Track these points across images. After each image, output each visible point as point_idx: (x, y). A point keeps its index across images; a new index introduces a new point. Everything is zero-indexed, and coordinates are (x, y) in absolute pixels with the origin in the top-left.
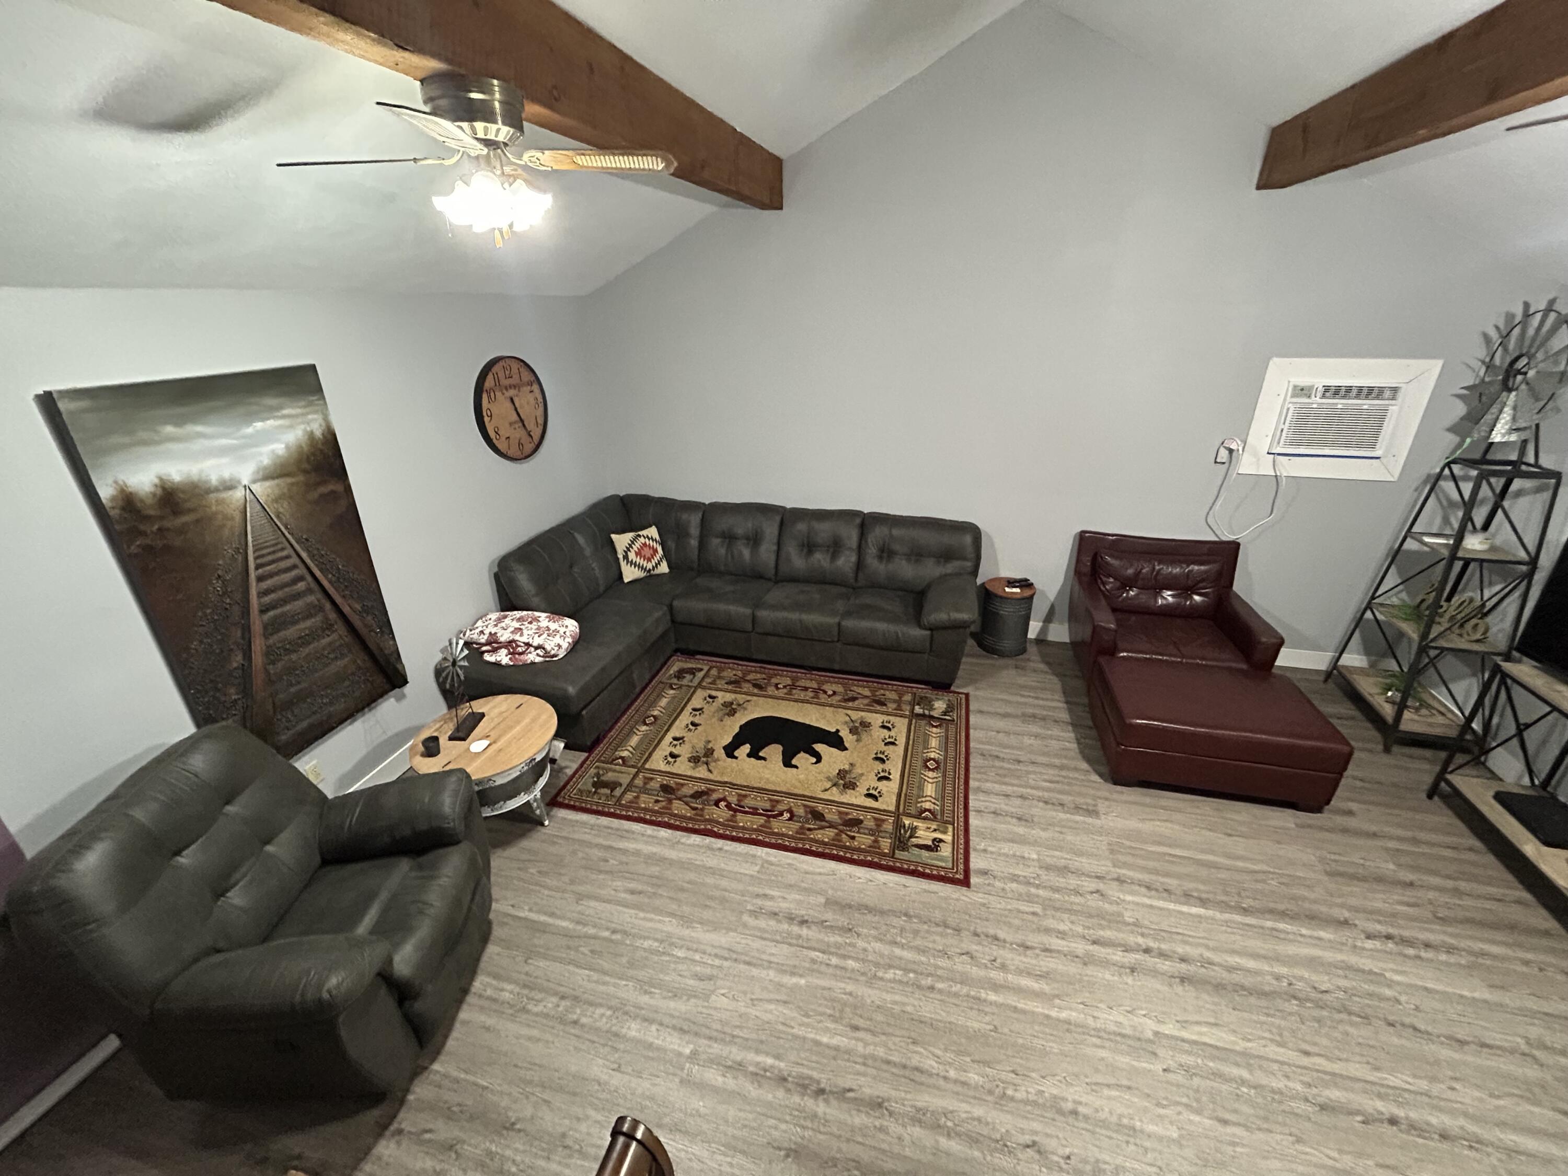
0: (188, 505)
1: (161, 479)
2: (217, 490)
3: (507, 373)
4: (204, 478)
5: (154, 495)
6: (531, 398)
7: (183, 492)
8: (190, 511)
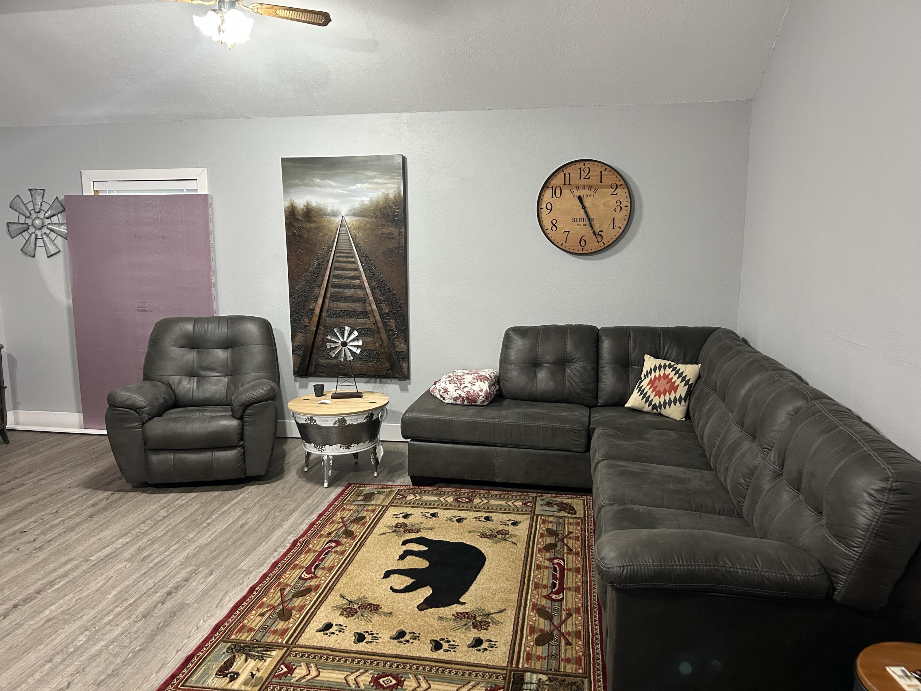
0: (315, 219)
1: (308, 203)
2: (329, 215)
3: (584, 175)
4: (325, 208)
5: (303, 210)
6: (612, 201)
7: (315, 212)
8: (314, 222)
